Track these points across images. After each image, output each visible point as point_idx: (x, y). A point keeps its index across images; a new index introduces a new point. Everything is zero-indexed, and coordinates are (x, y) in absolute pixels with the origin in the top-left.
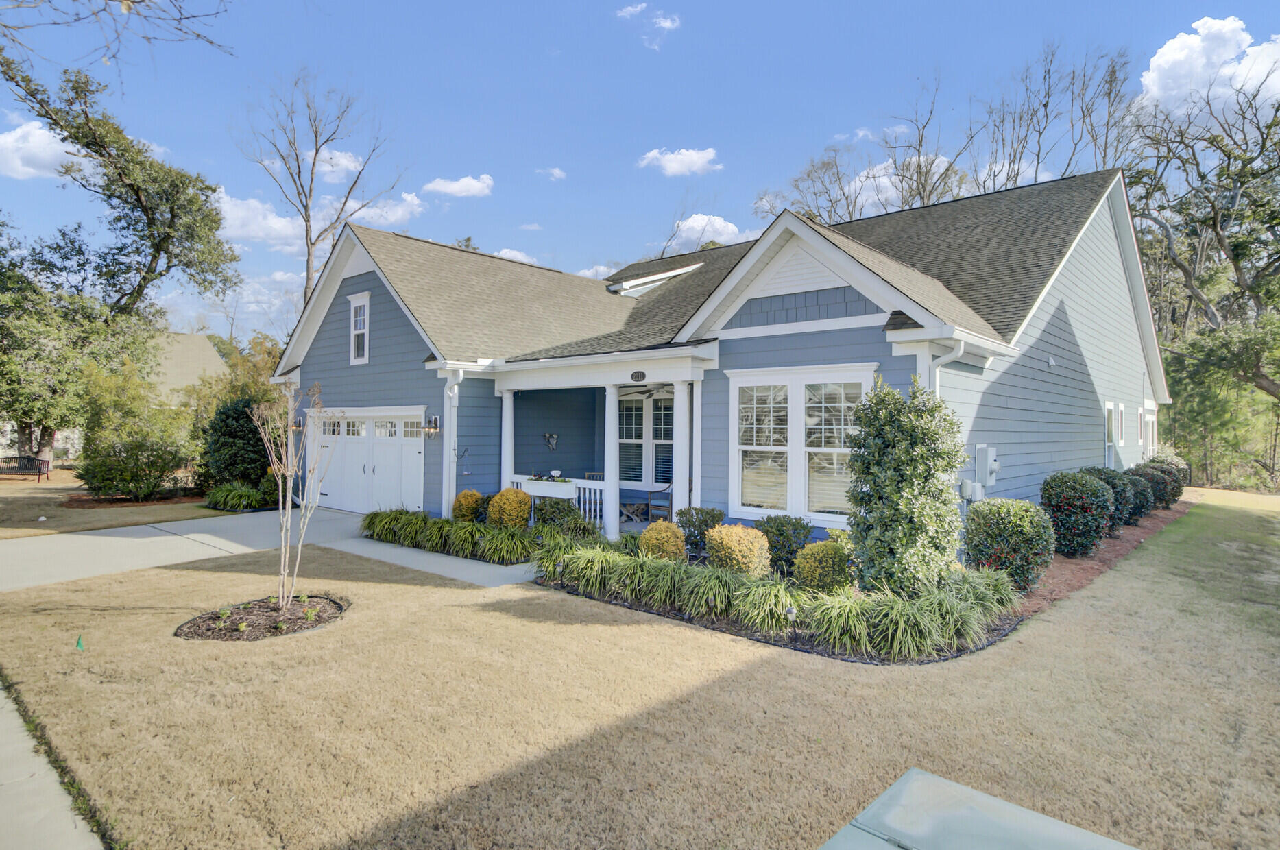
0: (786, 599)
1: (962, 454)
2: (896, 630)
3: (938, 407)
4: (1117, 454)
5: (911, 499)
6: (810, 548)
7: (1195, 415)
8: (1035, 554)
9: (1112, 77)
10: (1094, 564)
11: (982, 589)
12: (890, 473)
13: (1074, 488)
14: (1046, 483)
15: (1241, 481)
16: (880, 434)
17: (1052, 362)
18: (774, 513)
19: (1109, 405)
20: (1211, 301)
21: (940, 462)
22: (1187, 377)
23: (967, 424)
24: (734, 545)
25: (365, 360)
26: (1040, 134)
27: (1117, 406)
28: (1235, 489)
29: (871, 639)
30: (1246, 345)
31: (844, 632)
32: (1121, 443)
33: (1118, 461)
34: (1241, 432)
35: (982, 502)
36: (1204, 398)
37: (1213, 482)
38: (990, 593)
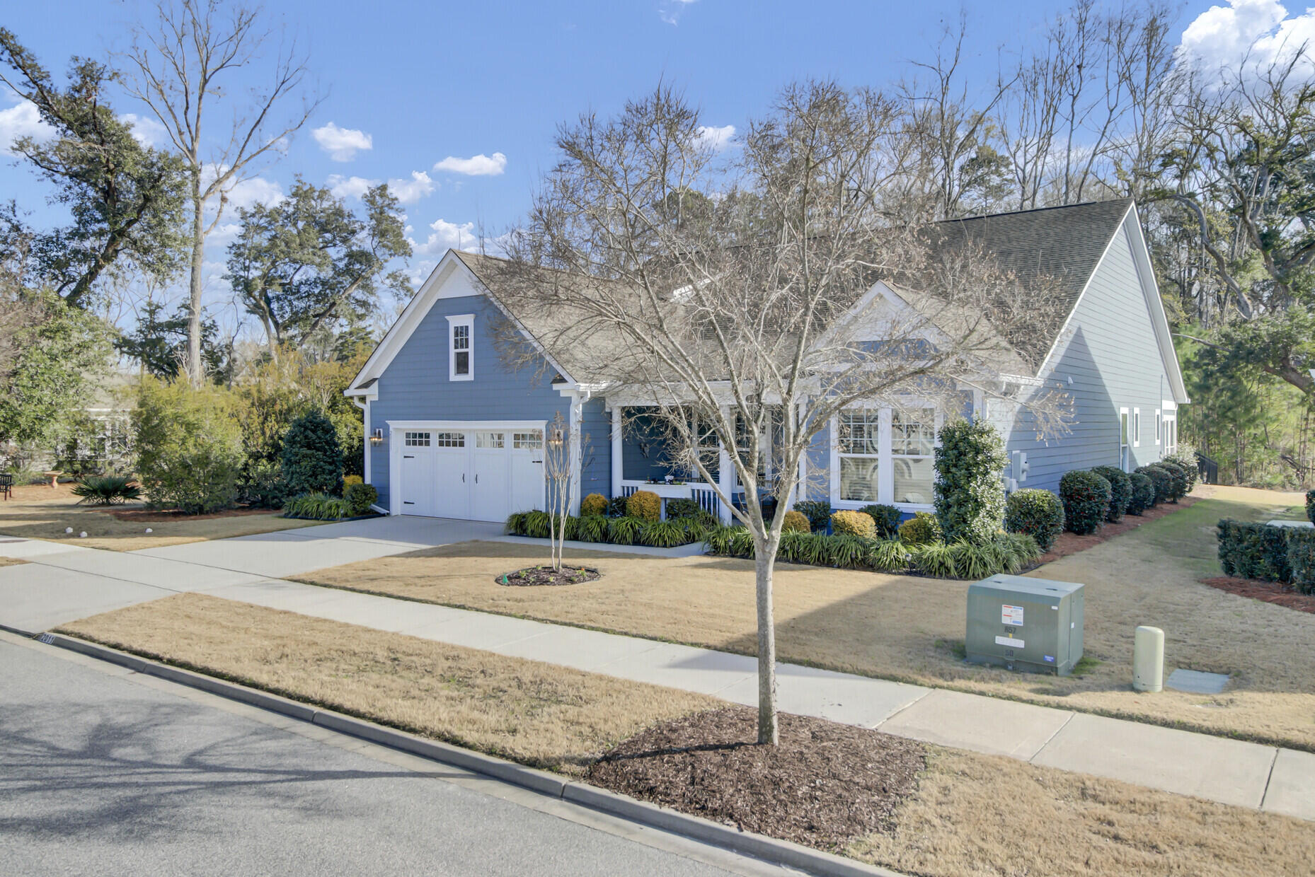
0: (903, 550)
1: (1006, 461)
2: (970, 564)
3: (991, 430)
4: (1131, 455)
5: (976, 487)
6: (907, 522)
7: (1225, 412)
8: (1051, 525)
9: (1152, 30)
10: (1096, 539)
11: (1018, 544)
12: (963, 471)
13: (1082, 482)
14: (1063, 479)
15: (1268, 478)
16: (956, 447)
17: (1070, 381)
18: (871, 503)
19: (1124, 410)
20: (1244, 289)
21: (993, 465)
22: (1218, 371)
23: (1006, 436)
24: (853, 522)
25: (470, 377)
26: (1074, 98)
27: (1132, 410)
28: (1262, 487)
29: (956, 568)
30: (1275, 338)
31: (942, 564)
32: (1136, 444)
33: (1133, 460)
34: (1272, 428)
35: (1015, 491)
36: (1235, 393)
37: (1241, 480)
38: (1023, 547)
